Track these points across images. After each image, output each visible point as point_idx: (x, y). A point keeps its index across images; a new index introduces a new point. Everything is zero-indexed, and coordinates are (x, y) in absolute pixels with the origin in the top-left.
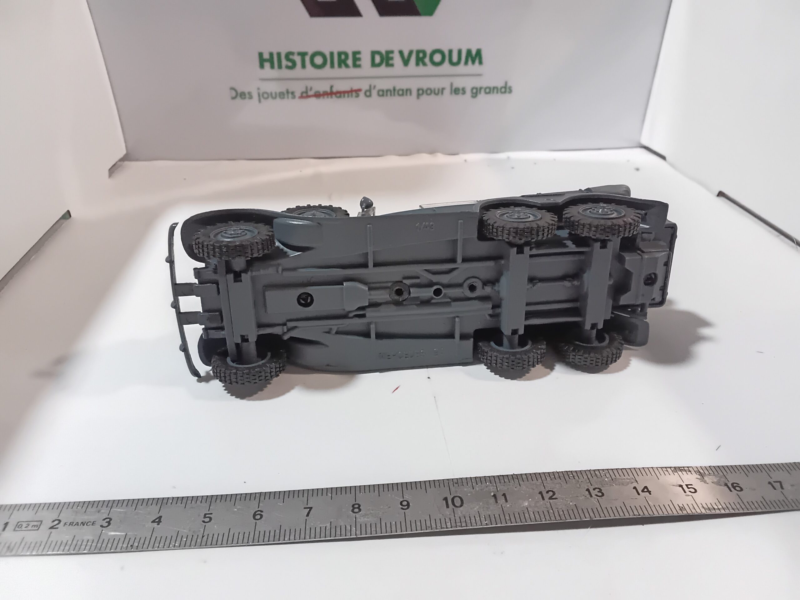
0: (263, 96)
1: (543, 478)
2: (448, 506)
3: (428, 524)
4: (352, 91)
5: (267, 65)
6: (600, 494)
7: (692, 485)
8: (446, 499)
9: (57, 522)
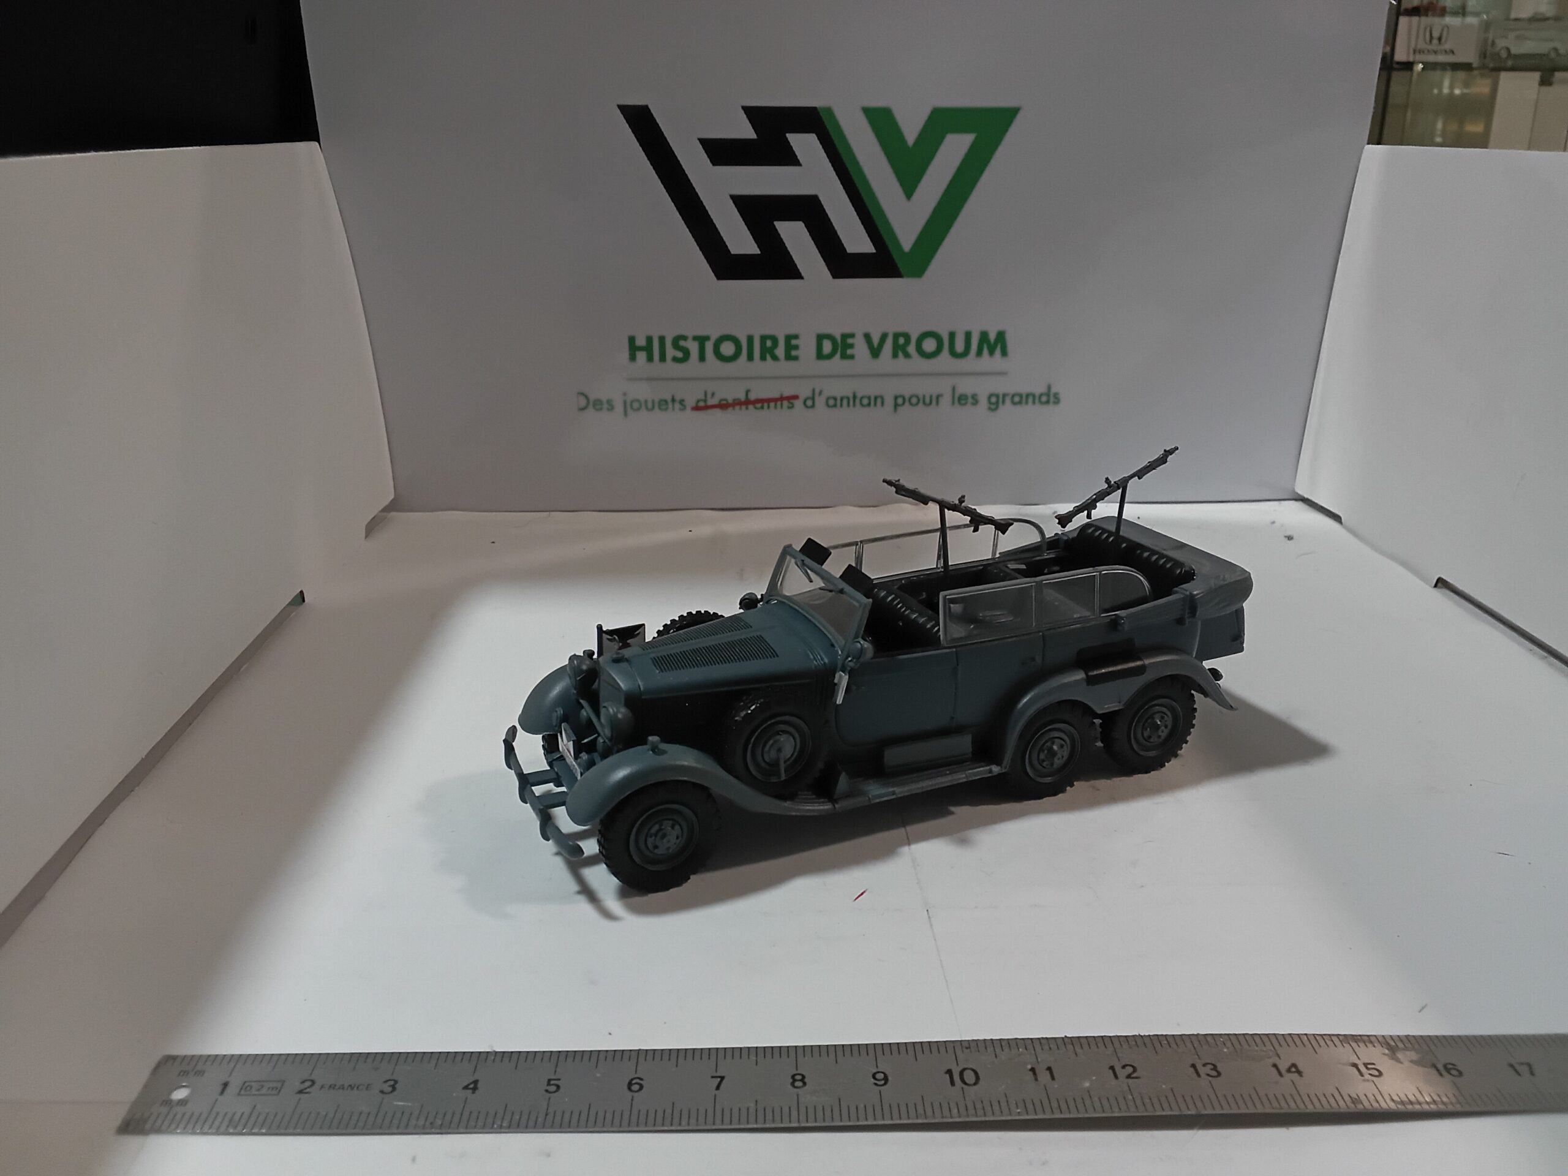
0: (631, 406)
1: (1117, 1044)
2: (953, 1083)
3: (920, 1111)
4: (782, 399)
5: (641, 356)
6: (1214, 1073)
7: (1374, 1064)
8: (949, 1072)
9: (308, 1084)
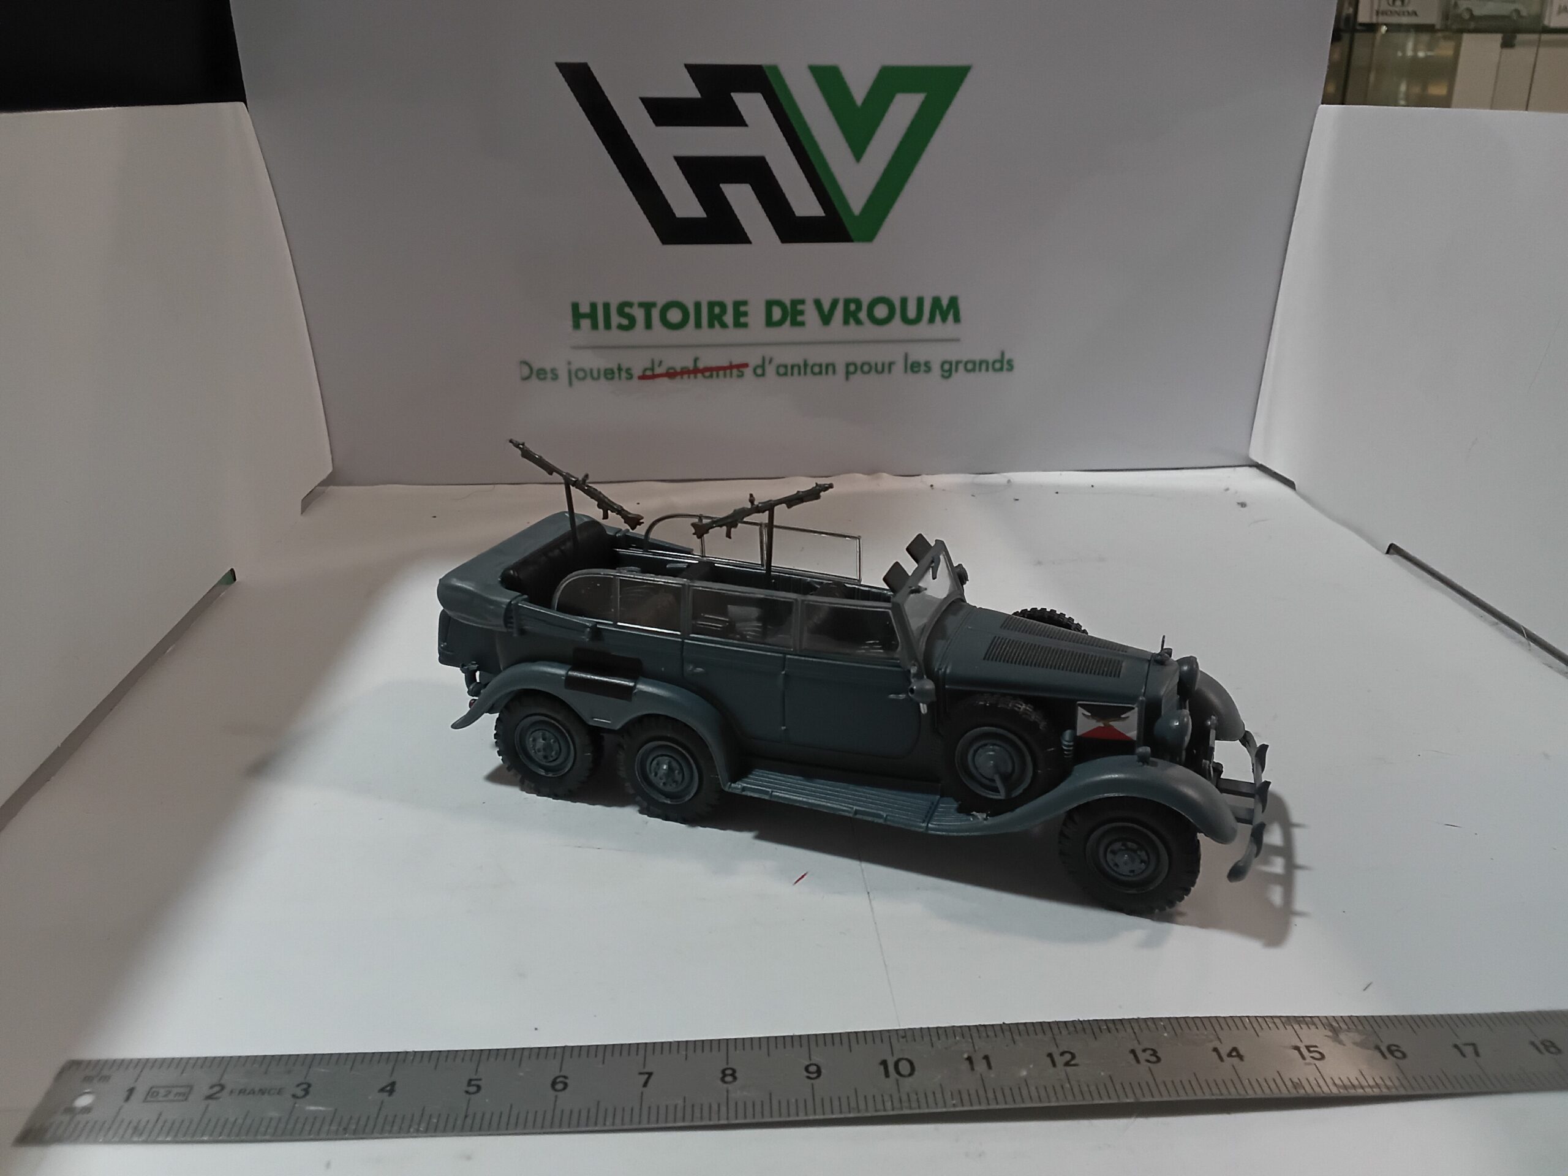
0: (577, 375)
1: (1056, 1031)
2: (887, 1075)
3: (853, 1104)
4: (731, 367)
5: (586, 323)
6: (1154, 1059)
7: (1316, 1047)
8: (884, 1063)
9: (216, 1089)
